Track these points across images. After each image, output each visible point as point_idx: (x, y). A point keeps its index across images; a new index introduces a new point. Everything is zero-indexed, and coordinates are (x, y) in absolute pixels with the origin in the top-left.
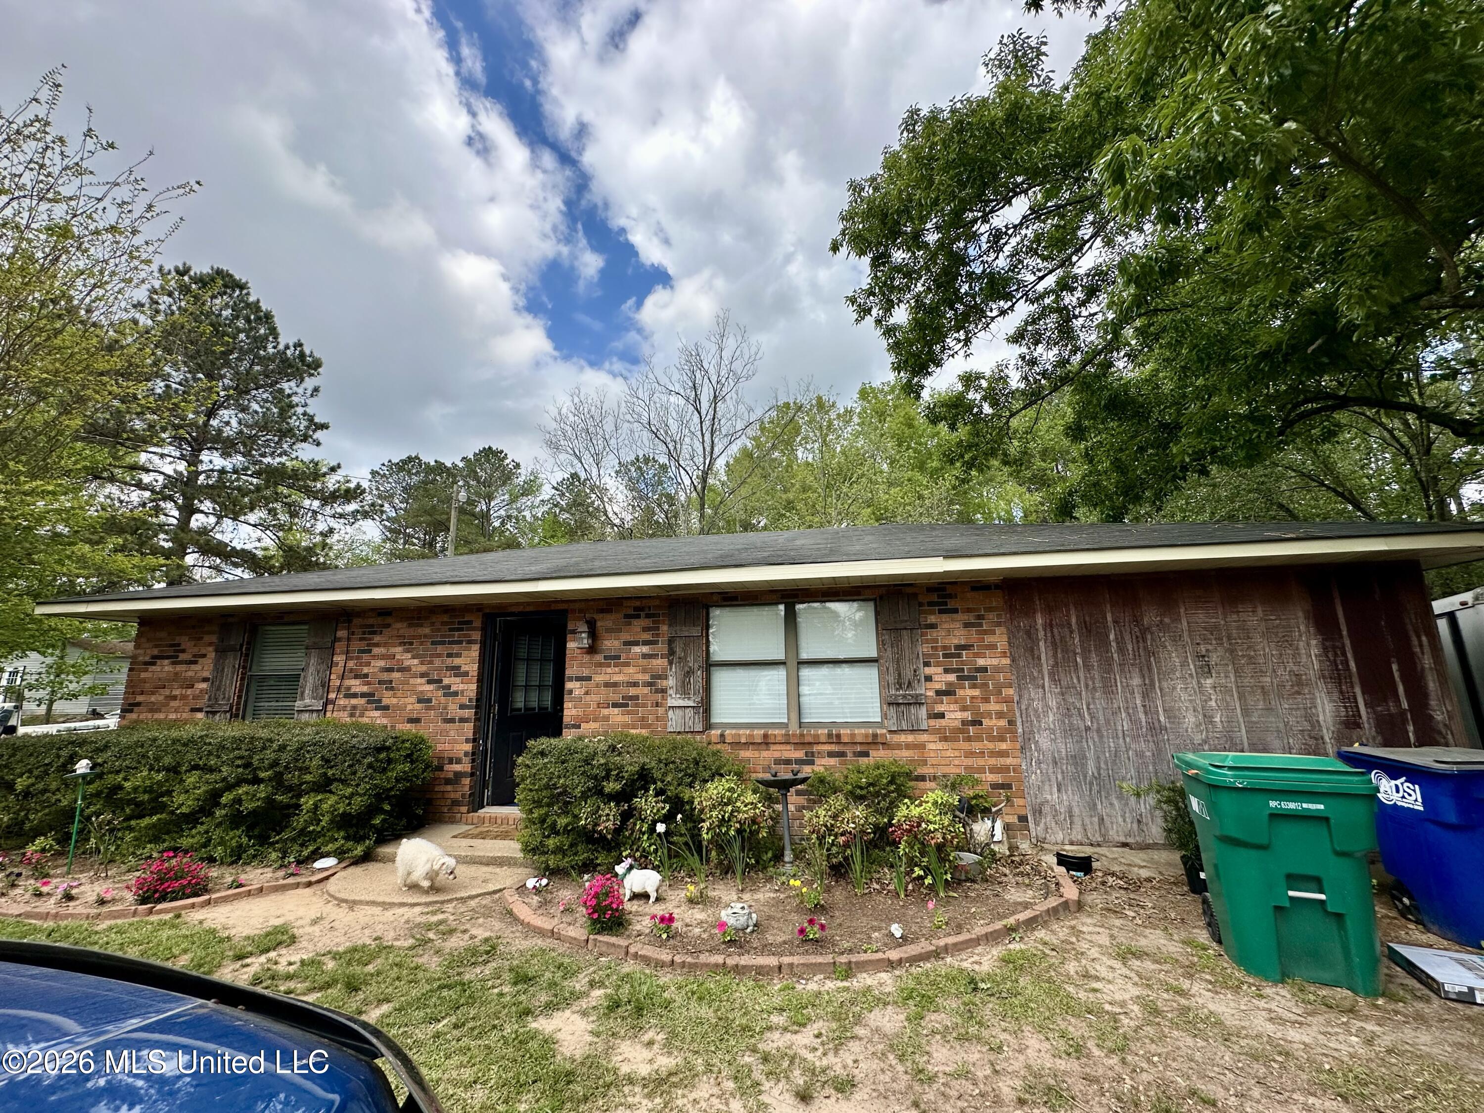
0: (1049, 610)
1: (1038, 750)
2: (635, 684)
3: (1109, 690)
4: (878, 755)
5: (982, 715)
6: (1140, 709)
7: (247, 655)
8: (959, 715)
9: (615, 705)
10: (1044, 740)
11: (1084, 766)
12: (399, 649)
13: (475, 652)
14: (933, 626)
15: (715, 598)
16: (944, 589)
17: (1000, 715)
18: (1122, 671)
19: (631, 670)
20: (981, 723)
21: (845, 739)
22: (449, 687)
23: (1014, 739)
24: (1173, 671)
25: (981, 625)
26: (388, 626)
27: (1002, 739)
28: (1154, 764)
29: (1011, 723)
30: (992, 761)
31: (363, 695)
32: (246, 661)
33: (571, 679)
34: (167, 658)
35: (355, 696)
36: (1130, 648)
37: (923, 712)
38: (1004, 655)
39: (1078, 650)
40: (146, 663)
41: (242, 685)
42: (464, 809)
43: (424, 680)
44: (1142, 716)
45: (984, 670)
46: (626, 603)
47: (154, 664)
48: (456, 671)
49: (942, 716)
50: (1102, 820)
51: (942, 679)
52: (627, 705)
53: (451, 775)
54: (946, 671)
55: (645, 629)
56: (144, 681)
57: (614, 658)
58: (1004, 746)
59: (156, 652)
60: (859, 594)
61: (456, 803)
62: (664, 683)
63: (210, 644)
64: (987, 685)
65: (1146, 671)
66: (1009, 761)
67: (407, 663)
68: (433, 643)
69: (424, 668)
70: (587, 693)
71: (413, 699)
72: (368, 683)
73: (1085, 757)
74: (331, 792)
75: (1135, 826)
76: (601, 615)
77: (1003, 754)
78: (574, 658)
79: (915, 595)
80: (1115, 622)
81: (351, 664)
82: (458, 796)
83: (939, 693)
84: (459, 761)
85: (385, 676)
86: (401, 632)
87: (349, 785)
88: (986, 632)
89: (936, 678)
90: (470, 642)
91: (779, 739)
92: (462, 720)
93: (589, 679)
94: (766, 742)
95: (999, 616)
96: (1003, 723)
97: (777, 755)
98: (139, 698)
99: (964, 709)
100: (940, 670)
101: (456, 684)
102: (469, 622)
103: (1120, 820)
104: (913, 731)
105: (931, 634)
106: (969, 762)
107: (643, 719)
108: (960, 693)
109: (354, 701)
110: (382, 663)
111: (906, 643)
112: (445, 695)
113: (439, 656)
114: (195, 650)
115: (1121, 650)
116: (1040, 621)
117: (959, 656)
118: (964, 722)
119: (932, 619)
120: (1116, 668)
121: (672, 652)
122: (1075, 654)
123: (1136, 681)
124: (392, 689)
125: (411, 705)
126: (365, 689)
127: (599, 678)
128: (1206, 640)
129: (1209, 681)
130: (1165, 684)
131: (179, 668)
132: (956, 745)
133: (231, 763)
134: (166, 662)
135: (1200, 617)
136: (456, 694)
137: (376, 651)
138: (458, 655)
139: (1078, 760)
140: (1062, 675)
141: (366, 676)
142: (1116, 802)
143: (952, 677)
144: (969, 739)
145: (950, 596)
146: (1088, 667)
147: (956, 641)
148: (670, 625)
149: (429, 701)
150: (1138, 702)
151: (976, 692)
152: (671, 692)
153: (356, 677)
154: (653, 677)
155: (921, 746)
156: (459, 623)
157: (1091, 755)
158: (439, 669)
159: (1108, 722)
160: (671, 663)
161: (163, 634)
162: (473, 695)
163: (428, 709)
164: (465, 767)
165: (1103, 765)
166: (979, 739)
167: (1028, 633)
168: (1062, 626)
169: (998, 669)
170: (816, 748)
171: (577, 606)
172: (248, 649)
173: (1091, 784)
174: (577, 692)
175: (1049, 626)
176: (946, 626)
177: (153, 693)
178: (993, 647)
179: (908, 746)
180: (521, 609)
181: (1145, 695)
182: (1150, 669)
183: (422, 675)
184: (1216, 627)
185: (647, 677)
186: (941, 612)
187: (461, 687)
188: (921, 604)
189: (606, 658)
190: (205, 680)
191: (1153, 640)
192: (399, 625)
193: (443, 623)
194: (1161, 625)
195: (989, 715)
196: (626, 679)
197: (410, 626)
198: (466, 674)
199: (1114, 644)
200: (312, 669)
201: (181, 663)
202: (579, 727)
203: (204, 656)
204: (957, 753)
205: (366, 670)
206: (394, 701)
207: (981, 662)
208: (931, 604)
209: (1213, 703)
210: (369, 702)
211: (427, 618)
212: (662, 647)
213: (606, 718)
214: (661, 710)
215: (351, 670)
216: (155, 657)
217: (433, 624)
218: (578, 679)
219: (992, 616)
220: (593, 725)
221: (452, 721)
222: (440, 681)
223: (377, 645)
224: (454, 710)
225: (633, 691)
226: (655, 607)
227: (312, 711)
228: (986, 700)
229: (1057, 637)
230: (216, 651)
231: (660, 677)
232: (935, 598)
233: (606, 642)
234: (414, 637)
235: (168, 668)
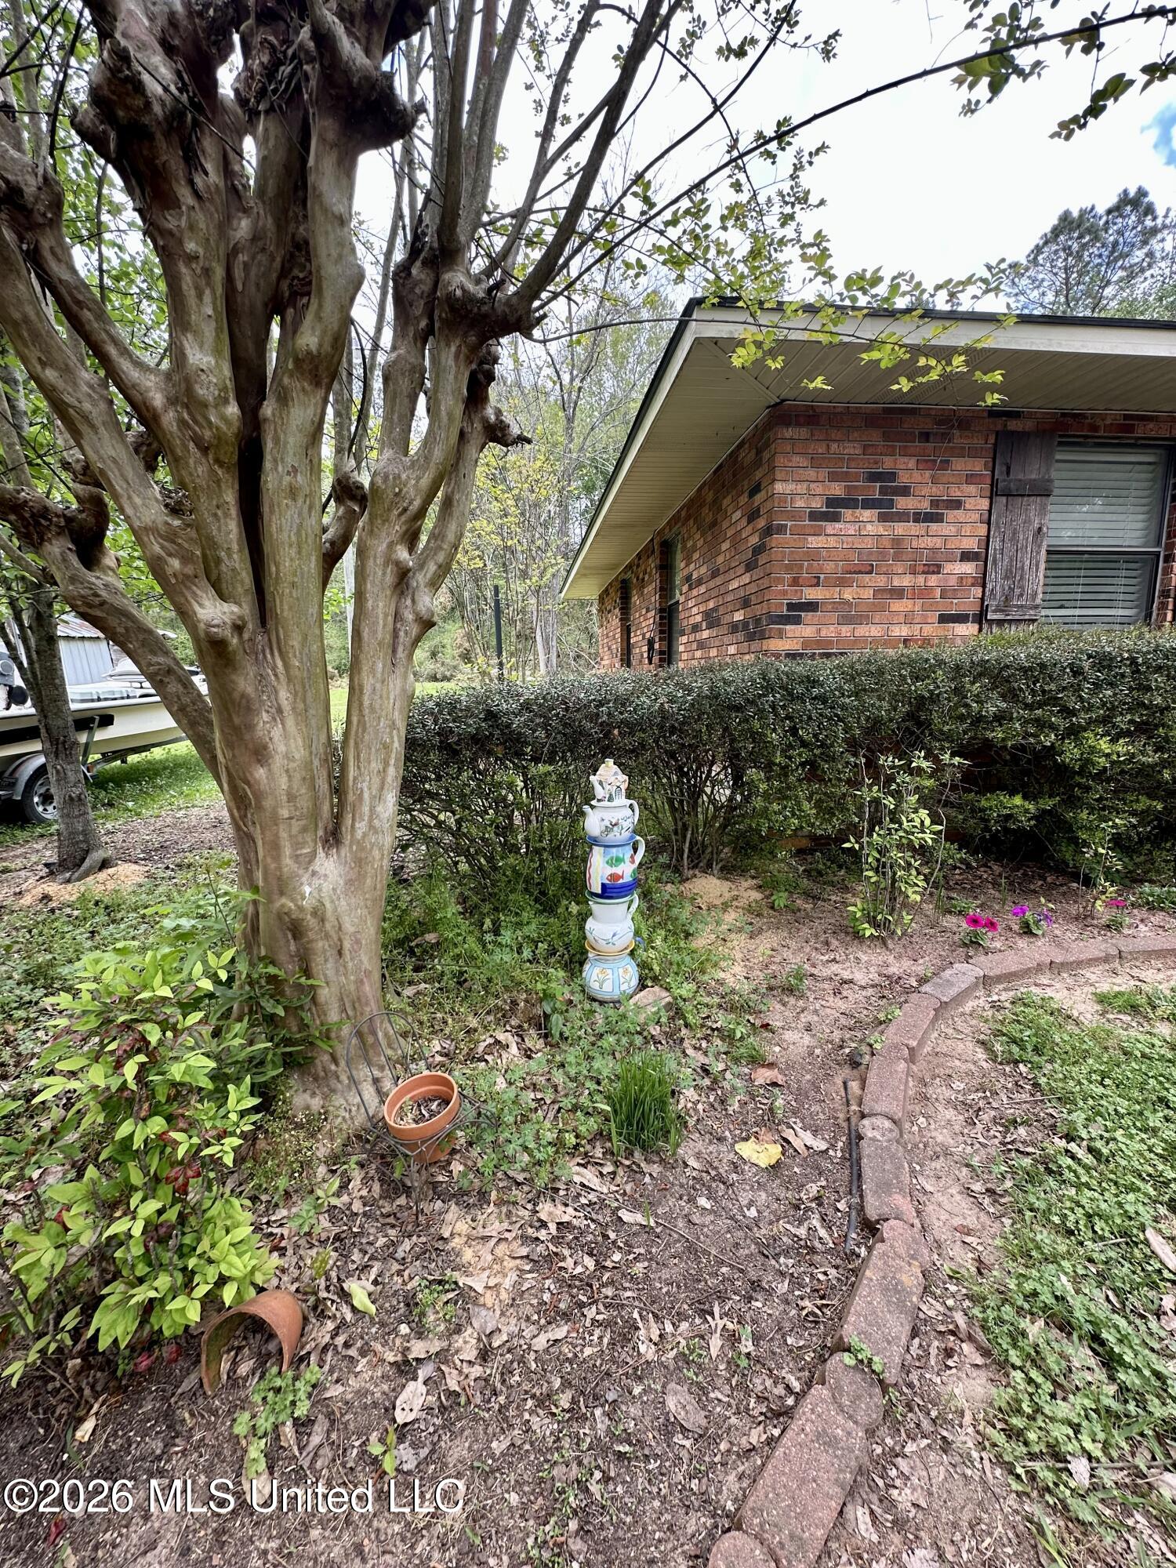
34: (868, 504)
40: (815, 516)
47: (835, 518)
56: (814, 555)
59: (837, 490)
63: (970, 479)
98: (811, 594)
114: (936, 490)
131: (900, 528)
134: (867, 514)
161: (852, 449)
177: (843, 583)
190: (966, 556)
201: (902, 517)
203: (956, 504)
216: (832, 502)
230: (993, 494)
235: (879, 529)
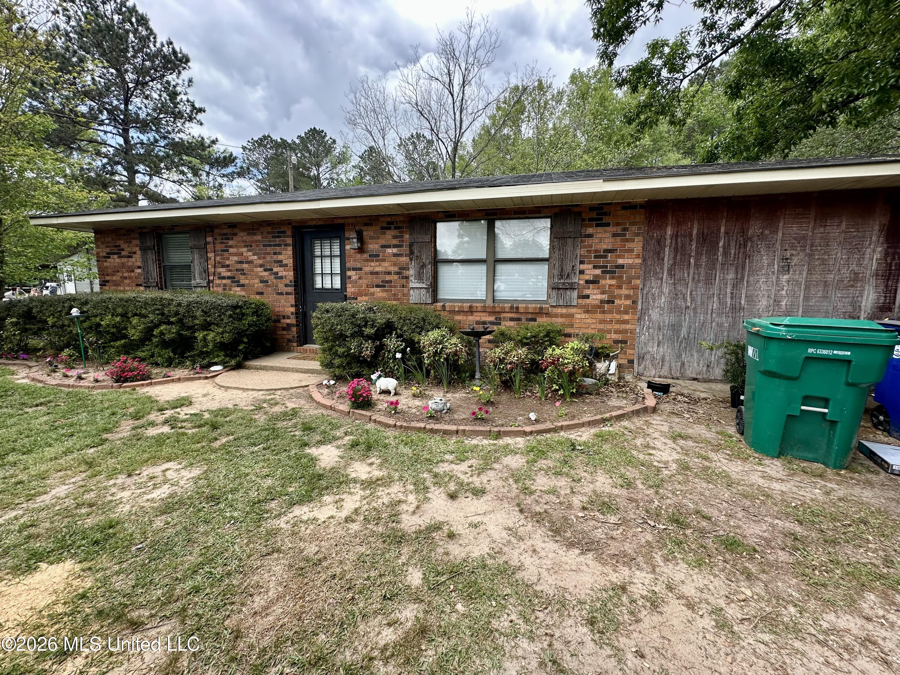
0: (678, 224)
1: (650, 320)
2: (389, 273)
3: (709, 281)
4: (542, 320)
5: (615, 297)
6: (729, 295)
7: (159, 253)
8: (599, 297)
9: (377, 286)
10: (655, 314)
11: (679, 331)
12: (245, 249)
13: (289, 251)
14: (590, 236)
15: (440, 215)
16: (602, 208)
17: (627, 297)
18: (722, 269)
19: (386, 264)
20: (613, 302)
21: (521, 310)
22: (277, 273)
23: (634, 313)
24: (761, 269)
25: (625, 235)
26: (236, 234)
27: (626, 313)
28: (729, 331)
29: (633, 302)
30: (617, 327)
31: (229, 278)
32: (159, 256)
33: (349, 269)
34: (115, 254)
35: (224, 278)
36: (733, 252)
37: (575, 294)
38: (638, 256)
39: (693, 254)
40: (105, 257)
41: (160, 271)
42: (295, 344)
43: (262, 269)
44: (729, 301)
45: (622, 266)
46: (381, 219)
47: (109, 258)
48: (280, 263)
49: (587, 297)
50: (683, 364)
51: (591, 272)
52: (385, 286)
53: (285, 325)
54: (595, 267)
55: (395, 237)
56: (107, 267)
57: (375, 257)
58: (626, 317)
59: (108, 250)
60: (540, 212)
61: (289, 341)
62: (406, 273)
63: (137, 246)
64: (622, 277)
65: (740, 269)
66: (628, 327)
67: (251, 258)
68: (264, 246)
69: (261, 262)
70: (360, 278)
71: (257, 281)
72: (230, 271)
73: (681, 325)
74: (210, 330)
75: (705, 369)
76: (366, 228)
77: (626, 322)
78: (350, 256)
79: (579, 214)
80: (726, 233)
81: (218, 258)
82: (290, 337)
83: (587, 282)
84: (288, 318)
85: (239, 266)
86: (244, 238)
87: (220, 327)
88: (627, 240)
89: (587, 272)
90: (286, 245)
91: (479, 309)
92: (287, 294)
93: (361, 269)
94: (471, 311)
95: (639, 229)
96: (629, 302)
97: (478, 319)
98: (107, 278)
99: (603, 293)
100: (591, 266)
101: (282, 272)
102: (284, 232)
103: (695, 364)
104: (566, 306)
105: (588, 241)
106: (601, 326)
107: (395, 295)
108: (602, 282)
109: (224, 281)
110: (236, 258)
111: (569, 248)
112: (276, 278)
113: (269, 254)
114: (129, 249)
115: (726, 253)
116: (669, 232)
117: (606, 257)
118: (602, 302)
119: (590, 231)
120: (718, 266)
121: (412, 253)
122: (690, 256)
123: (731, 276)
124: (244, 274)
125: (258, 285)
126: (229, 274)
127: (367, 269)
128: (793, 247)
129: (786, 277)
130: (751, 279)
131: (123, 260)
132: (594, 316)
133: (153, 312)
134: (115, 256)
135: (795, 229)
136: (281, 278)
137: (231, 250)
138: (280, 253)
139: (675, 328)
140: (677, 271)
141: (228, 266)
142: (695, 354)
143: (598, 272)
144: (604, 312)
145: (605, 214)
146: (697, 266)
147: (605, 247)
148: (410, 234)
149: (267, 282)
150: (729, 290)
151: (613, 282)
152: (412, 278)
153: (223, 266)
154: (400, 269)
155: (572, 316)
156: (278, 232)
157: (685, 325)
158: (270, 262)
159: (703, 303)
160: (411, 260)
161: (109, 239)
162: (292, 278)
163: (267, 286)
164: (292, 321)
165: (692, 331)
166: (610, 312)
167: (659, 241)
168: (685, 236)
169: (631, 266)
170: (502, 315)
171: (350, 221)
172: (158, 249)
173: (681, 342)
174: (354, 278)
175: (675, 236)
176: (599, 236)
177: (113, 275)
178: (632, 251)
179: (562, 316)
180: (314, 223)
181: (735, 286)
182: (743, 268)
183: (261, 266)
184: (804, 238)
185: (396, 269)
186: (597, 225)
187: (284, 273)
188: (583, 220)
189: (370, 256)
190: (139, 267)
191: (752, 246)
192: (242, 234)
193: (268, 233)
194: (762, 237)
195: (620, 297)
196: (384, 270)
197: (249, 234)
198: (286, 265)
199: (721, 250)
200: (196, 262)
201: (123, 257)
202: (356, 299)
203: (135, 253)
204: (594, 321)
205: (227, 262)
206: (247, 282)
207: (620, 261)
208: (591, 220)
209: (784, 292)
210: (232, 282)
211: (258, 229)
212: (405, 249)
213: (373, 294)
214: (405, 290)
215: (219, 263)
216: (108, 253)
217: (262, 233)
218: (354, 269)
219: (634, 229)
220: (364, 298)
221: (281, 294)
222: (272, 270)
223: (231, 247)
224: (282, 288)
225: (388, 278)
226: (401, 221)
227: (202, 287)
228: (620, 287)
229: (680, 245)
230: (140, 249)
231: (405, 269)
232: (594, 215)
233: (370, 246)
234: (252, 242)
235: (118, 260)
